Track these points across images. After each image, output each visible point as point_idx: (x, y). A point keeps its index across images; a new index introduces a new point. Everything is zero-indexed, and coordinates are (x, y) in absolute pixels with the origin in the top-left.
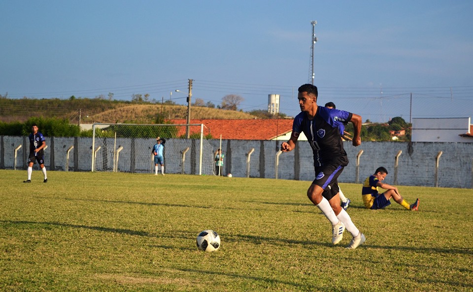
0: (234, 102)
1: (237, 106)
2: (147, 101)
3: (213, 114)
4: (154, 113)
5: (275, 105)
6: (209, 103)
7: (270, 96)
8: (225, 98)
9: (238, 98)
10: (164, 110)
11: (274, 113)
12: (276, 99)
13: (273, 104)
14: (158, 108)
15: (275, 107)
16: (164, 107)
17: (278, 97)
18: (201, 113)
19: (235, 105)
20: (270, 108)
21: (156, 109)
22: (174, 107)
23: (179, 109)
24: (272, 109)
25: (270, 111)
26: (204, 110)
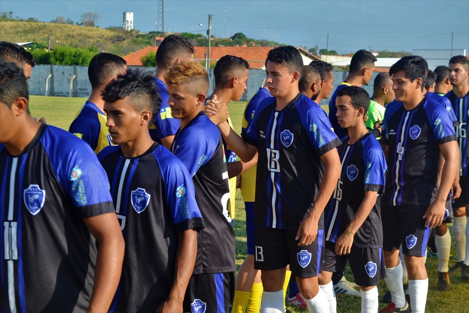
0: (92, 19)
1: (95, 23)
2: (12, 18)
3: (77, 31)
4: (22, 29)
5: (129, 22)
6: (68, 20)
7: (124, 14)
8: (83, 15)
9: (95, 16)
10: (32, 27)
11: (129, 29)
12: (130, 17)
13: (128, 21)
14: (25, 25)
15: (129, 24)
16: (31, 24)
17: (132, 14)
18: (66, 30)
19: (93, 22)
20: (125, 25)
21: (23, 26)
22: (40, 24)
23: (45, 26)
24: (127, 27)
25: (125, 27)
26: (68, 27)
